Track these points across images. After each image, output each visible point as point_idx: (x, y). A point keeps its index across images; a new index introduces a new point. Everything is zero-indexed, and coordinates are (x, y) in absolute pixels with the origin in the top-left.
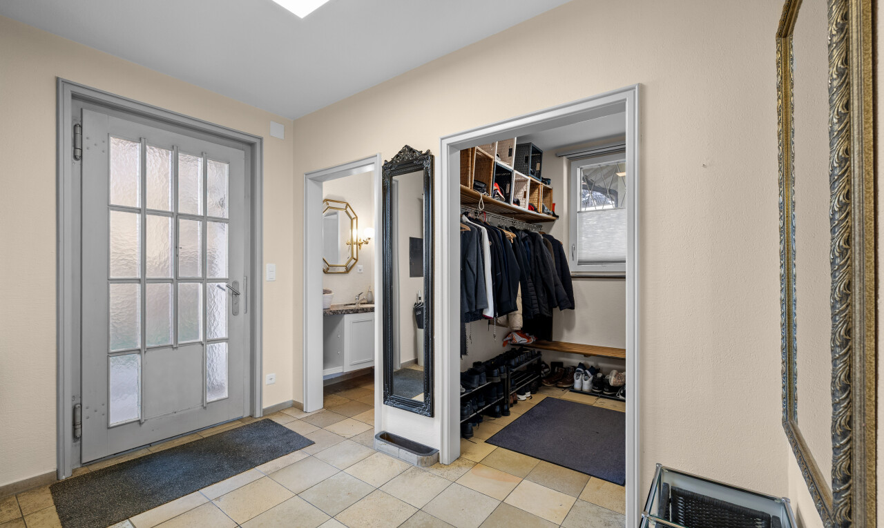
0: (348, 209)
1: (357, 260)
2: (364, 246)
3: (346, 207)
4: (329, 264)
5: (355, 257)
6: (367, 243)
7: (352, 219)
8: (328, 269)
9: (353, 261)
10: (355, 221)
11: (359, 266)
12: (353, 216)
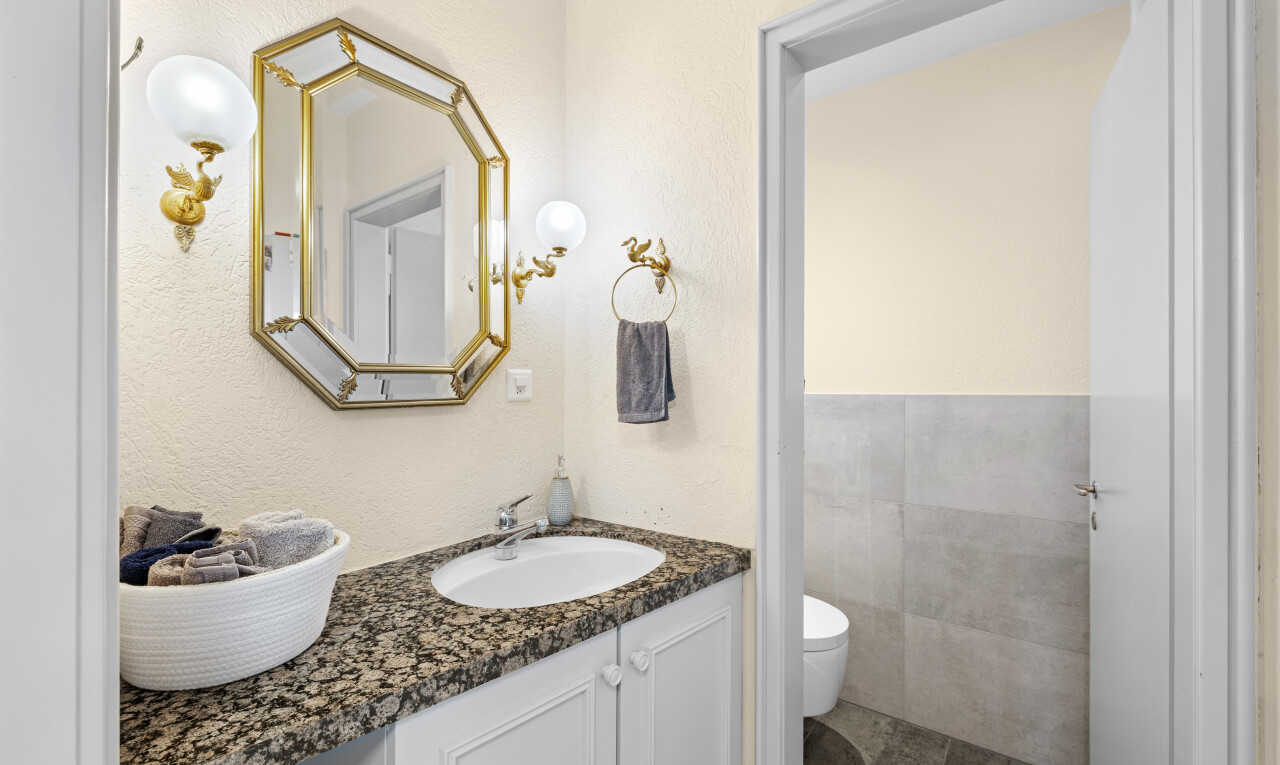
0: (464, 107)
1: (504, 346)
2: (535, 286)
3: (456, 100)
4: (357, 358)
5: (497, 328)
6: (550, 273)
7: (483, 164)
8: (351, 386)
9: (489, 350)
10: (495, 175)
11: (514, 370)
12: (489, 150)
